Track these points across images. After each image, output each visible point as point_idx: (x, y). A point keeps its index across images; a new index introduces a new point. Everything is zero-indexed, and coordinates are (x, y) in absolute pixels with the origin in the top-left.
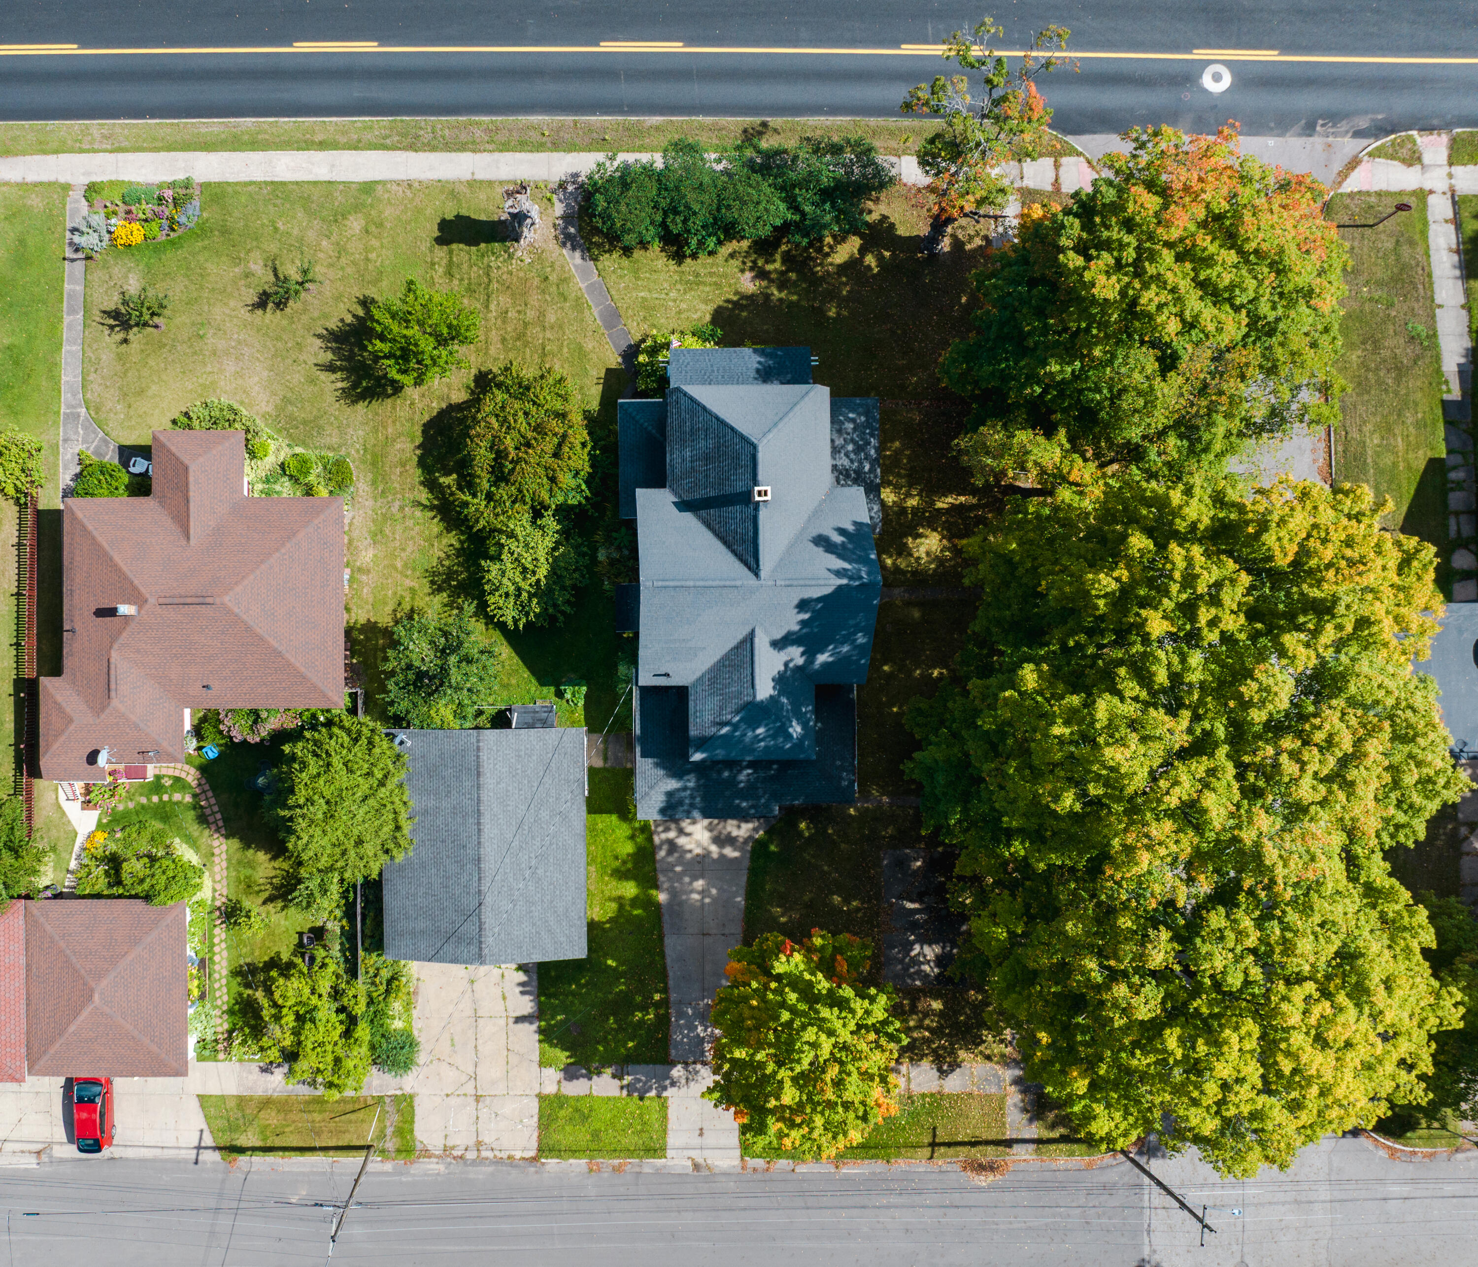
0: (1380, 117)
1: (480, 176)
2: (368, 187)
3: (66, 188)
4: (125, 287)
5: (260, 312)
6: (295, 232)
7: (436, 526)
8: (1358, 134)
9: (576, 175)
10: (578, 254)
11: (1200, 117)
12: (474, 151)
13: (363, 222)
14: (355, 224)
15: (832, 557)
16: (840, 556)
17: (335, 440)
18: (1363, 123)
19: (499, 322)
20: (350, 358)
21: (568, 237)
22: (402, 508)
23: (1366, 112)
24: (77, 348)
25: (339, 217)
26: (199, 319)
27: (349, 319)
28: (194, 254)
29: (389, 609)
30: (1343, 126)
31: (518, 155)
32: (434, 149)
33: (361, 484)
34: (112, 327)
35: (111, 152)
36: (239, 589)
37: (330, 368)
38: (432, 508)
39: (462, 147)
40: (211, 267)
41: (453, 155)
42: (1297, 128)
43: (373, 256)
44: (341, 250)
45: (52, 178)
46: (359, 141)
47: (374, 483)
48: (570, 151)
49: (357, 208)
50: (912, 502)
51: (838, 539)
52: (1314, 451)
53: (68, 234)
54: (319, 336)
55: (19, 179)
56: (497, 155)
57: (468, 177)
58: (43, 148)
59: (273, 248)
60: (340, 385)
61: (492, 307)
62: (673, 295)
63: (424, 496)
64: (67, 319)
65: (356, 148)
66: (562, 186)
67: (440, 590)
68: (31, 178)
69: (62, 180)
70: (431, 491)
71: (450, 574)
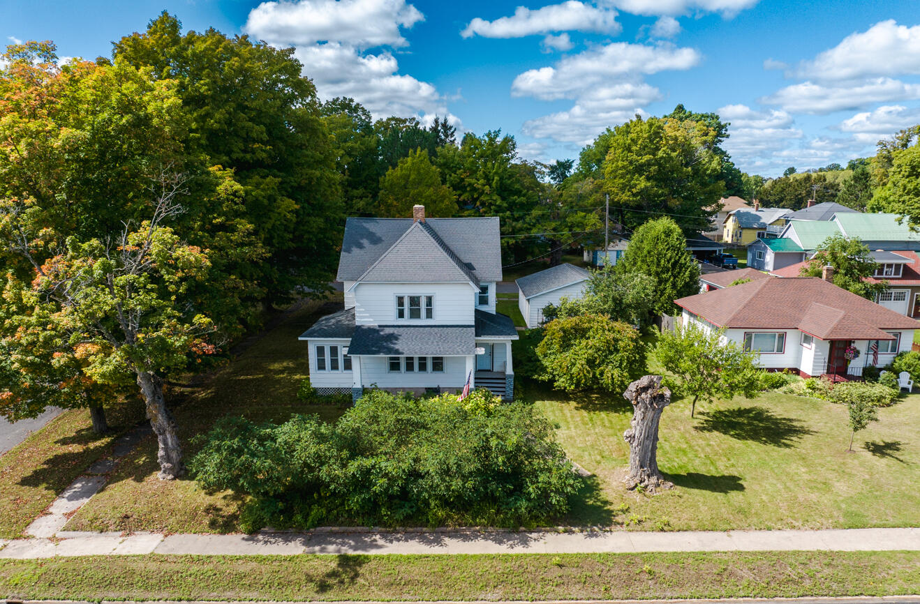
9: (592, 534)
12: (743, 552)
13: (835, 490)
15: (372, 230)
25: (871, 494)
39: (761, 554)
51: (365, 242)
56: (707, 550)
57: (733, 533)
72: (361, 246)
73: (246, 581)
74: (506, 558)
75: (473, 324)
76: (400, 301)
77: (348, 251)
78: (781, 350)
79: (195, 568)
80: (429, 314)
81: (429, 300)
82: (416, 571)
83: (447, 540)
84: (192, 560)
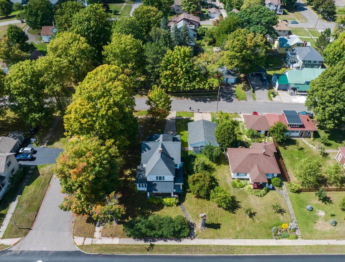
0: (3, 255)
1: (213, 240)
2: (237, 237)
3: (302, 238)
4: (283, 217)
5: (254, 212)
6: (250, 227)
7: (215, 177)
8: (11, 251)
9: (192, 239)
10: (191, 222)
11: (46, 255)
12: (214, 245)
13: (236, 229)
14: (238, 229)
15: (148, 145)
16: (146, 145)
17: (236, 191)
18: (8, 254)
19: (206, 210)
20: (235, 204)
21: (193, 225)
22: (222, 180)
23: (6, 256)
24: (289, 207)
25: (242, 230)
26: (266, 211)
27: (236, 210)
28: (270, 223)
29: (222, 167)
30: (13, 253)
31: (204, 244)
32: (223, 246)
33: (230, 185)
34: (283, 210)
35: (295, 246)
36: (246, 156)
37: (239, 202)
38: (216, 180)
39: (217, 246)
40: (266, 220)
41: (219, 244)
42: (24, 252)
43: (233, 222)
44: (240, 224)
45: (306, 240)
46: (240, 248)
47: (227, 184)
48: (193, 245)
49: (238, 232)
50: (129, 179)
51: (146, 149)
52: (50, 189)
53: (298, 228)
54: (242, 207)
55: (313, 240)
56: (209, 244)
57: (215, 240)
58: (311, 247)
59: (254, 224)
60: (236, 199)
61: (208, 212)
62: (171, 214)
63: (218, 182)
64: (293, 212)
65: (241, 246)
66: (194, 237)
67: (214, 168)
68: (311, 240)
69: (304, 240)
70: (217, 182)
71: (212, 170)
72: (145, 151)
73: (136, 250)
74: (177, 246)
75: (173, 181)
76: (157, 177)
77: (143, 153)
78: (246, 175)
79: (127, 248)
80: (163, 179)
81: (163, 177)
82: (163, 248)
83: (168, 240)
84: (126, 245)
